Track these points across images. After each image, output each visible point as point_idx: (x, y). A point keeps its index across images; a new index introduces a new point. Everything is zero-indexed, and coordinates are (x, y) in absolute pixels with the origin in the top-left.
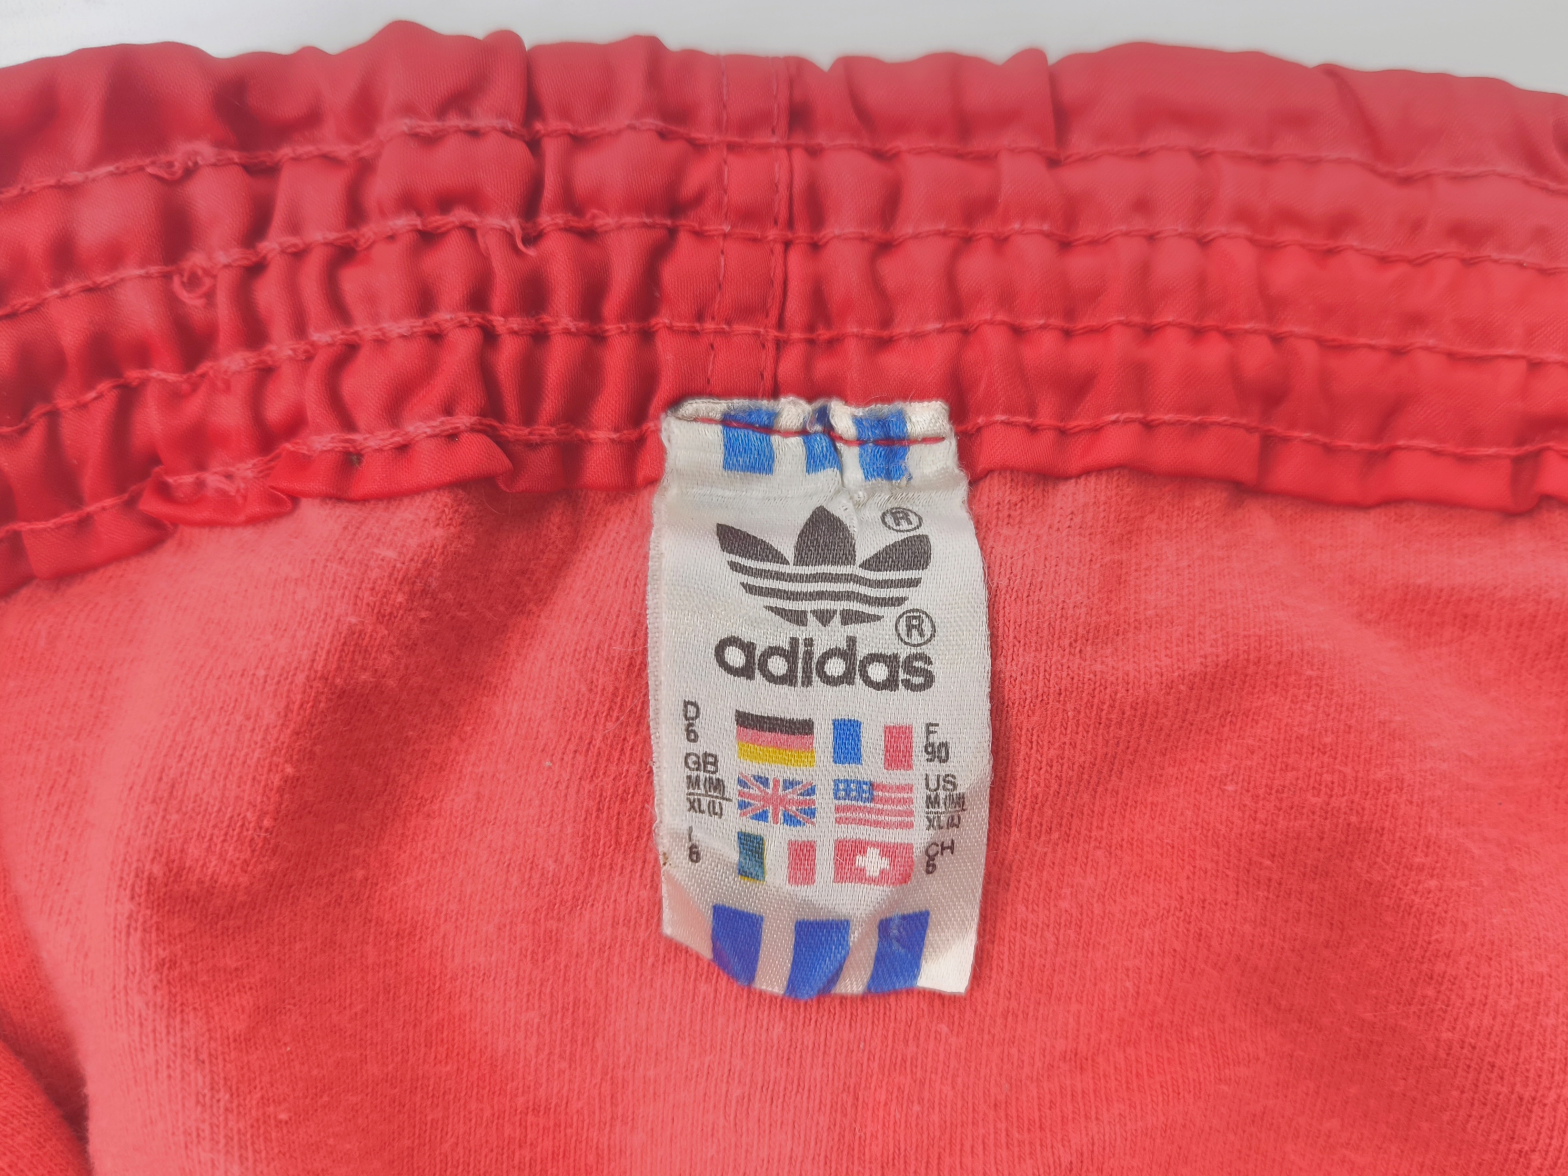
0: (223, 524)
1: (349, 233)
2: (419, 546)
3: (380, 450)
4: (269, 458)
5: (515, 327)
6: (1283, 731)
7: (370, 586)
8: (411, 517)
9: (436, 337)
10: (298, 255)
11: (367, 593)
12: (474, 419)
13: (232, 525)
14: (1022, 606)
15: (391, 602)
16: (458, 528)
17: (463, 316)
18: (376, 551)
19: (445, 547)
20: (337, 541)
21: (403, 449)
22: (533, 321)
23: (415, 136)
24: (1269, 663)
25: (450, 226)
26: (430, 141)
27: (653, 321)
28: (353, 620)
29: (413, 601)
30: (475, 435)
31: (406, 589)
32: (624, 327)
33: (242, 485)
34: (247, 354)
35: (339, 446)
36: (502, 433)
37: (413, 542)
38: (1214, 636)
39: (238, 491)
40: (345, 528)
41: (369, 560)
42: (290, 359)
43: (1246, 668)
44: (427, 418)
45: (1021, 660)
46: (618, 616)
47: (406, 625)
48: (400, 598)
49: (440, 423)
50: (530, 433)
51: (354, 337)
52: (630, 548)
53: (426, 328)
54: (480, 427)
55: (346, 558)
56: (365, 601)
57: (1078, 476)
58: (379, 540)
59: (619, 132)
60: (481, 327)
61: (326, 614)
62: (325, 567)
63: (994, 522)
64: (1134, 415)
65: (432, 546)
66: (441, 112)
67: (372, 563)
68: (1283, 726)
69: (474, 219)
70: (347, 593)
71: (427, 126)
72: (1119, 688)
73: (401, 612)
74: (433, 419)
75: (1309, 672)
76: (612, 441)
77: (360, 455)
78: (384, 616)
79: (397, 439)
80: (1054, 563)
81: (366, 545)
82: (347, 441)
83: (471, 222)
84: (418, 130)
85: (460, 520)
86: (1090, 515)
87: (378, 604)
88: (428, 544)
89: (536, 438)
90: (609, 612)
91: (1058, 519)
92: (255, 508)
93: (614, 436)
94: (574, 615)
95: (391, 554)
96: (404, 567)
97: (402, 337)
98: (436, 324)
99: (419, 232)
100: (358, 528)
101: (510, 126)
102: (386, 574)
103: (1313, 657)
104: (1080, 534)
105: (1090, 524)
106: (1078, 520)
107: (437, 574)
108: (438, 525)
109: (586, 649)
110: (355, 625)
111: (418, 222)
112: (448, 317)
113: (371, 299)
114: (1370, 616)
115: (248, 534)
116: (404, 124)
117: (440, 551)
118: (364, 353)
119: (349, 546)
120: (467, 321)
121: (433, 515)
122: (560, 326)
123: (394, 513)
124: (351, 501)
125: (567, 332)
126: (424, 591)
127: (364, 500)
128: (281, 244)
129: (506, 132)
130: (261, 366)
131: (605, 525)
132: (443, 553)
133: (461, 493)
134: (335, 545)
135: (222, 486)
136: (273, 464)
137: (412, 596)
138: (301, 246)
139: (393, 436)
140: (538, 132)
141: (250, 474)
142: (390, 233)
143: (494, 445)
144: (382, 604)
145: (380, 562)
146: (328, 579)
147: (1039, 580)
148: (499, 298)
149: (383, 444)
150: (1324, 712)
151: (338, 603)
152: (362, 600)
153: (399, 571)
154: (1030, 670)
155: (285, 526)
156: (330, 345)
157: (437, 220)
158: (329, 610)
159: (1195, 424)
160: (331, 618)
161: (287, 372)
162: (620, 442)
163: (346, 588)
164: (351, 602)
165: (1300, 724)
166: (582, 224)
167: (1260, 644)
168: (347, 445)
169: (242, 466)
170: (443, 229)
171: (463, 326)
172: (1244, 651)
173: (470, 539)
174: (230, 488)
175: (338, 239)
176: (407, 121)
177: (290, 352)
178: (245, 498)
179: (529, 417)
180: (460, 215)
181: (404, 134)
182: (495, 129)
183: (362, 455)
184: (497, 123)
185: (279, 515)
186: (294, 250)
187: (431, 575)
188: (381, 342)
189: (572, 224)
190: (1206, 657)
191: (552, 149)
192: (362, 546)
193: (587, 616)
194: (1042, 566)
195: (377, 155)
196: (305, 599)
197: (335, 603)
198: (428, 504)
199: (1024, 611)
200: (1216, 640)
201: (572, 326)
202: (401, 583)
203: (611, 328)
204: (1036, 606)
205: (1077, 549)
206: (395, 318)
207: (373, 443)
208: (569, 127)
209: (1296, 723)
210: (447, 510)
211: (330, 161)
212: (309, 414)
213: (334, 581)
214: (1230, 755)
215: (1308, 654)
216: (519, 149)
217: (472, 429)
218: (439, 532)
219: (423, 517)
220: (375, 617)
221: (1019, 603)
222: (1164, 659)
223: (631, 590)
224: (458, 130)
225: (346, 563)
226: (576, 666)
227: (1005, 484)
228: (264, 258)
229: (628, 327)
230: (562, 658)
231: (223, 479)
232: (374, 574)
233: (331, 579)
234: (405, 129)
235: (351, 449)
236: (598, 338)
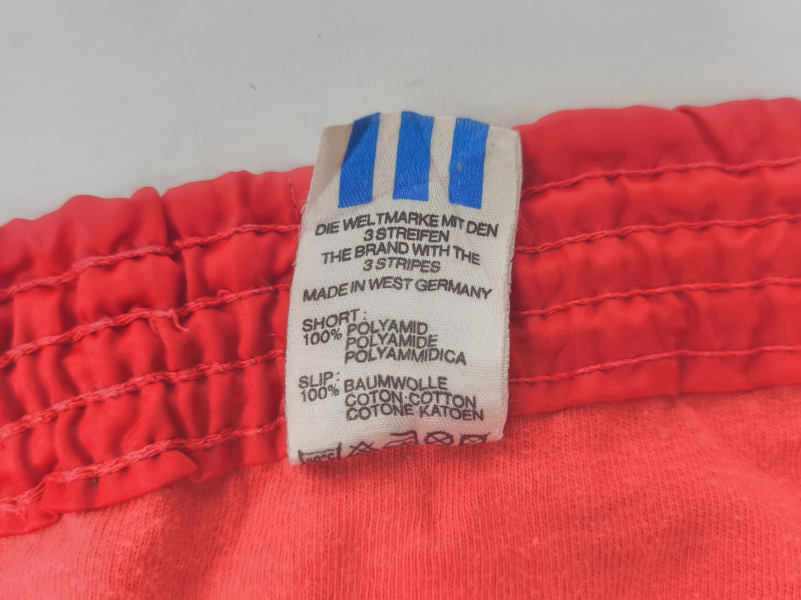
0: (15, 535)
1: (65, 334)
2: (145, 533)
3: (110, 473)
4: (37, 487)
5: (184, 377)
6: (726, 558)
7: (118, 568)
8: (137, 514)
9: (135, 393)
10: (35, 354)
11: (117, 574)
12: (168, 442)
13: (22, 534)
14: (544, 503)
15: (133, 575)
16: (169, 515)
17: (150, 377)
18: (118, 543)
19: (163, 529)
20: (91, 541)
21: (125, 470)
22: (195, 370)
23: (99, 266)
24: (711, 515)
25: (130, 320)
26: (110, 267)
27: (272, 352)
28: (111, 593)
29: (147, 570)
30: (170, 452)
31: (142, 564)
32: (253, 360)
33: (23, 508)
34: (12, 424)
35: (83, 476)
36: (187, 446)
37: (142, 532)
38: (673, 503)
39: (21, 512)
40: (95, 530)
41: (114, 550)
42: (40, 422)
43: (697, 520)
44: (138, 448)
45: (550, 537)
46: (281, 546)
47: (145, 586)
48: (139, 571)
49: (147, 450)
50: (205, 442)
51: (80, 402)
52: (281, 498)
53: (127, 389)
54: (173, 446)
55: (99, 552)
56: (116, 579)
57: (565, 409)
58: (118, 534)
59: (230, 236)
60: (162, 381)
61: (92, 593)
62: (86, 561)
63: (515, 446)
64: (594, 367)
65: (154, 531)
66: (113, 250)
67: (117, 552)
68: (726, 555)
69: (147, 313)
70: (103, 575)
71: (106, 260)
72: (616, 545)
73: (141, 579)
74: (141, 448)
75: (737, 517)
76: (258, 434)
77: (97, 478)
78: (130, 585)
79: (120, 465)
80: (560, 470)
81: (111, 540)
82: (88, 471)
83: (144, 314)
84: (100, 262)
85: (169, 509)
86: (577, 436)
87: (125, 578)
88: (151, 531)
89: (209, 445)
90: (276, 543)
91: (557, 441)
92: (33, 523)
93: (259, 431)
94: (254, 549)
95: (128, 544)
96: (138, 550)
97: (112, 397)
98: (133, 385)
99: (112, 327)
100: (104, 529)
101: (158, 249)
102: (127, 558)
103: (738, 507)
104: (573, 449)
105: (578, 441)
106: (570, 440)
107: (160, 548)
108: (155, 515)
109: (265, 571)
110: (113, 596)
111: (110, 322)
112: (140, 379)
113: (88, 376)
114: (765, 464)
115: (33, 538)
116: (92, 260)
117: (160, 533)
118: (89, 411)
119: (99, 543)
120: (152, 379)
121: (151, 510)
122: (212, 370)
123: (125, 512)
124: (97, 509)
125: (218, 372)
126: (153, 563)
127: (104, 508)
128: (22, 350)
129: (157, 254)
130: (22, 430)
131: (264, 485)
132: (162, 533)
133: (168, 491)
134: (91, 544)
135: (9, 510)
136: (41, 491)
137: (146, 568)
138: (36, 348)
139: (116, 463)
140: (178, 247)
141: (27, 501)
142: (93, 331)
143: (183, 455)
144: (128, 578)
145: (121, 550)
146: (89, 569)
147: (552, 483)
148: (171, 361)
149: (111, 469)
150: (751, 542)
151: (99, 584)
152: (114, 578)
153: (135, 553)
154: (557, 542)
155: (55, 532)
156: (65, 410)
157: (123, 318)
158: (94, 590)
159: (635, 364)
160: (96, 594)
161: (40, 432)
162: (264, 433)
163: (102, 572)
164: (108, 582)
165: (737, 552)
166: (217, 301)
167: (703, 504)
168: (88, 473)
169: (21, 496)
170: (127, 322)
171: (151, 383)
172: (694, 510)
173: (178, 519)
174: (16, 511)
175: (58, 340)
176: (93, 258)
177: (40, 419)
178: (26, 516)
179: (203, 433)
180: (136, 312)
181: (92, 266)
182: (149, 253)
183: (99, 478)
184: (150, 249)
185: (50, 524)
186: (31, 351)
187: (156, 550)
188: (99, 402)
189: (209, 303)
190: (670, 518)
191: (188, 256)
192: (108, 541)
193: (262, 548)
194: (552, 473)
195: (76, 280)
196: (76, 585)
197: (97, 584)
198: (146, 503)
199: (546, 505)
200: (675, 506)
201: (220, 368)
202: (138, 560)
203: (247, 363)
204: (554, 502)
205: (573, 459)
206: (107, 387)
207: (104, 470)
208: (198, 240)
209: (734, 552)
210: (160, 504)
211: (46, 289)
212: (60, 457)
213: (94, 570)
214: (693, 574)
215: (735, 505)
216: (166, 262)
217: (168, 449)
218: (157, 521)
219: (145, 513)
220: (124, 587)
221: (542, 501)
222: (643, 523)
223: (287, 526)
224: (126, 258)
225: (100, 555)
226: (260, 584)
227: (519, 421)
228: (12, 359)
229: (256, 360)
230: (250, 580)
231: (10, 505)
232: (120, 559)
233: (91, 568)
234: (92, 263)
235: (91, 476)
236: (240, 370)
